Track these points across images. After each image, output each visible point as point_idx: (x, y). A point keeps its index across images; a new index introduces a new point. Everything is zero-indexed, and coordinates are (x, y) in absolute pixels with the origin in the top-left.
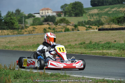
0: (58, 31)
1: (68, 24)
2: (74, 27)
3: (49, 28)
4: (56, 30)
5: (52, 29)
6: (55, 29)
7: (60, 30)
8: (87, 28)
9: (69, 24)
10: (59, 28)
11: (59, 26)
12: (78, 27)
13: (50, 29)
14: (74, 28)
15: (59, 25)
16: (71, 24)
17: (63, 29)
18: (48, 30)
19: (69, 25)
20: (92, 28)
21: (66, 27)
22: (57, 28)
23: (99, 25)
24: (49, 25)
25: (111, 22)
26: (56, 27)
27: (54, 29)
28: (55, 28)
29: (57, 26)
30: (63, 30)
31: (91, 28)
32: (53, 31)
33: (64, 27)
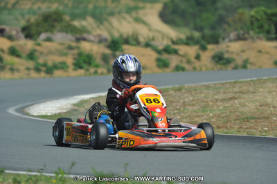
0: (50, 64)
1: (78, 36)
2: (109, 47)
3: (13, 52)
4: (41, 61)
5: (24, 55)
6: (37, 54)
7: (58, 59)
8: (159, 52)
9: (85, 35)
10: (50, 53)
11: (48, 44)
12: (125, 47)
13: (18, 56)
14: (108, 51)
15: (48, 40)
16: (91, 38)
17: (66, 55)
18: (8, 59)
19: (84, 39)
20: (181, 53)
21: (78, 48)
22: (42, 53)
23: (203, 42)
24: (10, 38)
25: (252, 33)
26: (37, 48)
27: (31, 56)
28: (35, 51)
29: (39, 45)
30: (69, 61)
31: (176, 52)
32: (31, 64)
33: (70, 48)
